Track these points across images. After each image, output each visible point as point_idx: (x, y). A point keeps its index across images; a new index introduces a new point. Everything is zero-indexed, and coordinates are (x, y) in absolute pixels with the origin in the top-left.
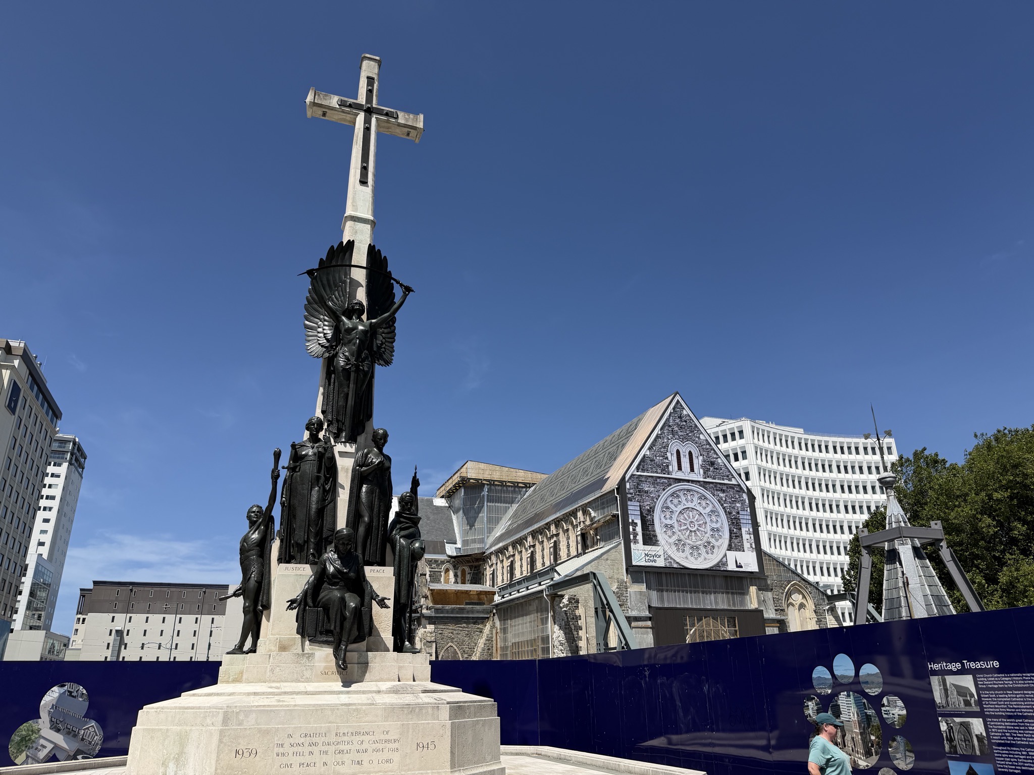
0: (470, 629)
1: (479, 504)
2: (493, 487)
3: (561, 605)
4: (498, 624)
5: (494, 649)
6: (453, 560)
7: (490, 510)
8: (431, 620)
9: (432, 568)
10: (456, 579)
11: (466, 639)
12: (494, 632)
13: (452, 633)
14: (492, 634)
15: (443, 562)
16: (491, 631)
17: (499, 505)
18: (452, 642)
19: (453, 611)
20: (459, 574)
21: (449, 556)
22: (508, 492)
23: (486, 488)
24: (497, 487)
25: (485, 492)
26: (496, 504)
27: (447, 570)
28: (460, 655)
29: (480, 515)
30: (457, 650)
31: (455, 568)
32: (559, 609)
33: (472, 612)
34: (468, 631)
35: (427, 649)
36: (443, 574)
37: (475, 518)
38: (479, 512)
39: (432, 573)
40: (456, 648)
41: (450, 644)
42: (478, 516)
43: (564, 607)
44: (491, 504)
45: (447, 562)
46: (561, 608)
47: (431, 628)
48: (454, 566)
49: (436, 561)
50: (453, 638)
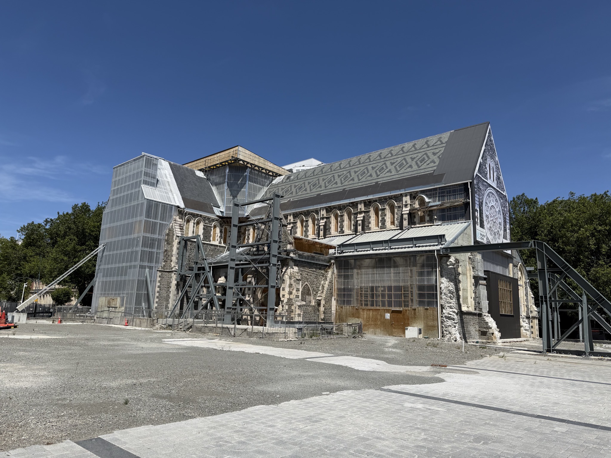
0: (317, 273)
1: (242, 181)
2: (253, 171)
3: (448, 263)
4: (335, 271)
5: (334, 290)
6: (220, 219)
7: (250, 188)
8: (297, 263)
9: (206, 223)
10: (221, 234)
11: (315, 280)
12: (334, 277)
13: (307, 275)
14: (332, 278)
15: (213, 220)
16: (332, 276)
17: (256, 185)
18: (307, 282)
19: (308, 257)
20: (223, 231)
21: (218, 216)
22: (261, 176)
23: (248, 170)
24: (255, 171)
25: (247, 173)
26: (254, 184)
27: (215, 227)
28: (311, 291)
29: (242, 190)
30: (310, 288)
31: (221, 226)
32: (446, 266)
33: (319, 260)
34: (316, 274)
35: (297, 285)
36: (212, 229)
37: (238, 192)
38: (242, 187)
39: (205, 227)
40: (309, 286)
41: (306, 283)
42: (240, 191)
43: (450, 265)
44: (251, 183)
45: (216, 220)
46: (448, 265)
47: (296, 269)
48: (221, 225)
49: (209, 218)
50: (308, 279)
